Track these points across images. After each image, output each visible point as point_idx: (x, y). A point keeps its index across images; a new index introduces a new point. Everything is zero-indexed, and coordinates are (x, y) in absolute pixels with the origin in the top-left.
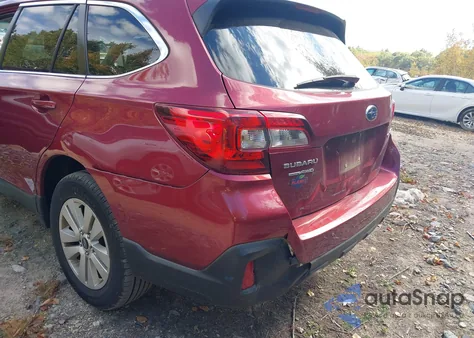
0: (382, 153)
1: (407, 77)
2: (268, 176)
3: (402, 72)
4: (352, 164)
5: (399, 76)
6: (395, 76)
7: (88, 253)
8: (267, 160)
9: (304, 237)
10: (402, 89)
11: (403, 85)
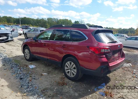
0: (121, 54)
1: (127, 36)
2: (105, 56)
3: (126, 35)
4: (116, 55)
5: (125, 36)
6: (124, 36)
7: (71, 71)
8: (104, 53)
9: (110, 66)
10: (126, 40)
11: (126, 39)
